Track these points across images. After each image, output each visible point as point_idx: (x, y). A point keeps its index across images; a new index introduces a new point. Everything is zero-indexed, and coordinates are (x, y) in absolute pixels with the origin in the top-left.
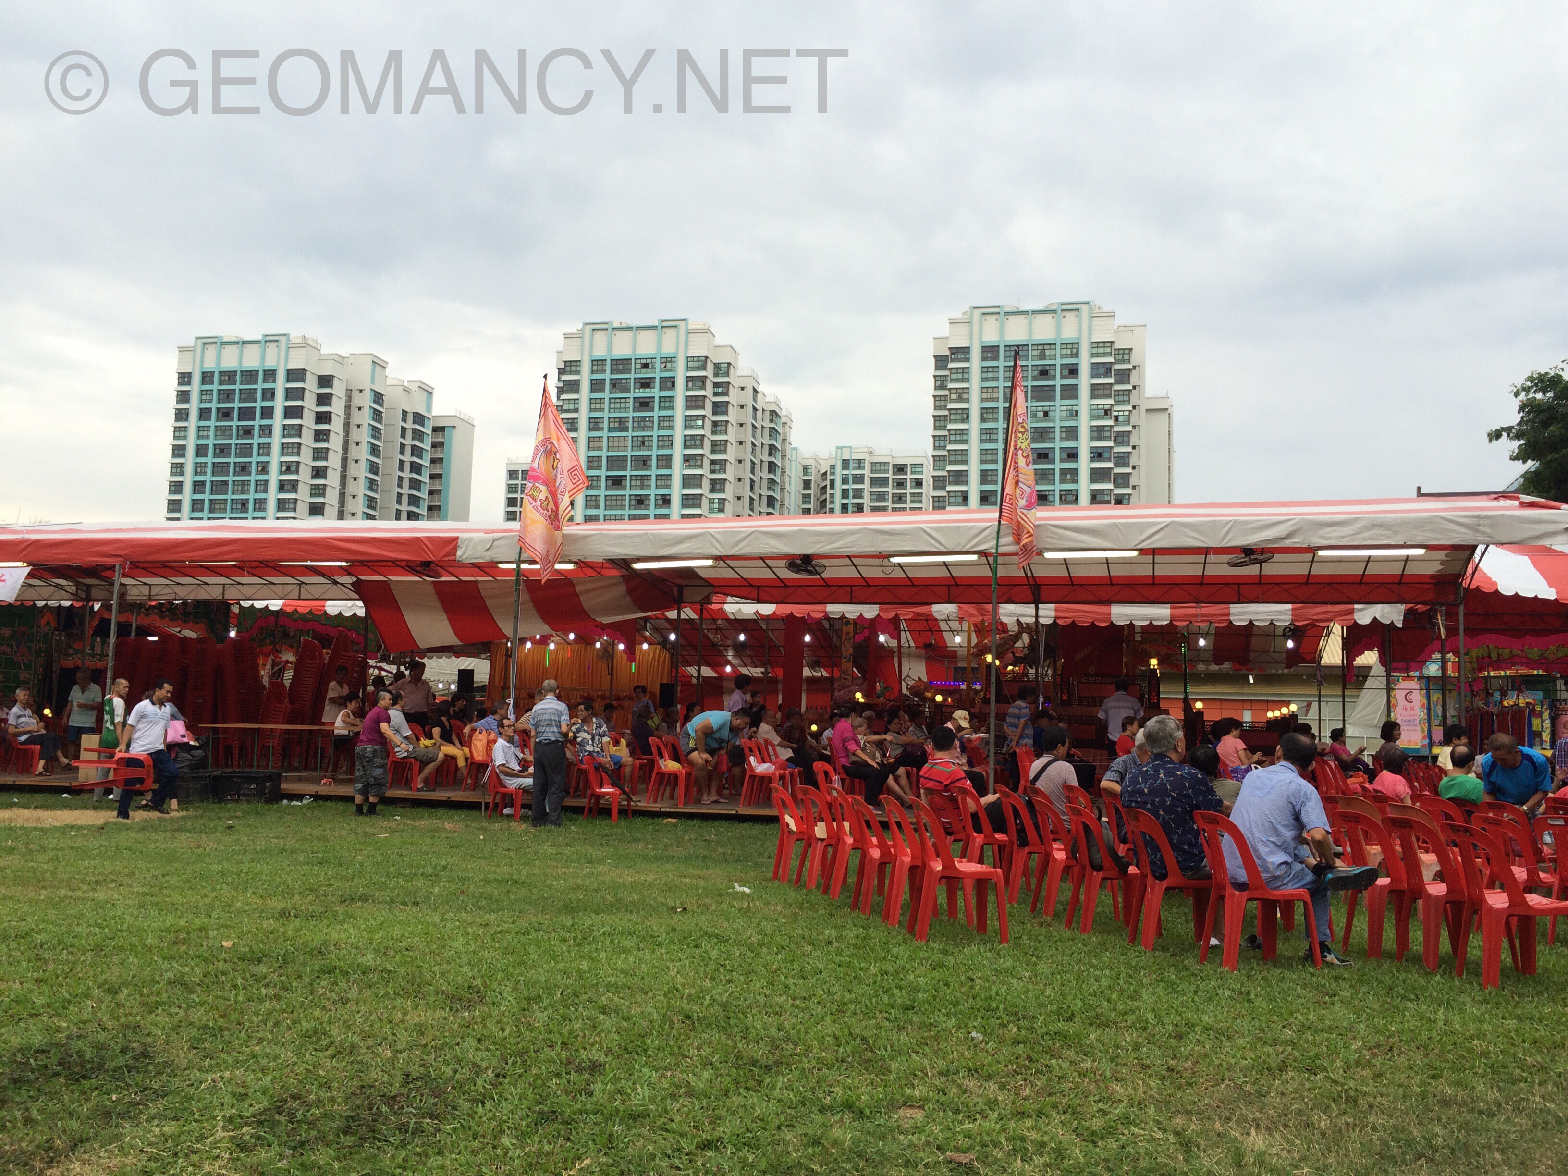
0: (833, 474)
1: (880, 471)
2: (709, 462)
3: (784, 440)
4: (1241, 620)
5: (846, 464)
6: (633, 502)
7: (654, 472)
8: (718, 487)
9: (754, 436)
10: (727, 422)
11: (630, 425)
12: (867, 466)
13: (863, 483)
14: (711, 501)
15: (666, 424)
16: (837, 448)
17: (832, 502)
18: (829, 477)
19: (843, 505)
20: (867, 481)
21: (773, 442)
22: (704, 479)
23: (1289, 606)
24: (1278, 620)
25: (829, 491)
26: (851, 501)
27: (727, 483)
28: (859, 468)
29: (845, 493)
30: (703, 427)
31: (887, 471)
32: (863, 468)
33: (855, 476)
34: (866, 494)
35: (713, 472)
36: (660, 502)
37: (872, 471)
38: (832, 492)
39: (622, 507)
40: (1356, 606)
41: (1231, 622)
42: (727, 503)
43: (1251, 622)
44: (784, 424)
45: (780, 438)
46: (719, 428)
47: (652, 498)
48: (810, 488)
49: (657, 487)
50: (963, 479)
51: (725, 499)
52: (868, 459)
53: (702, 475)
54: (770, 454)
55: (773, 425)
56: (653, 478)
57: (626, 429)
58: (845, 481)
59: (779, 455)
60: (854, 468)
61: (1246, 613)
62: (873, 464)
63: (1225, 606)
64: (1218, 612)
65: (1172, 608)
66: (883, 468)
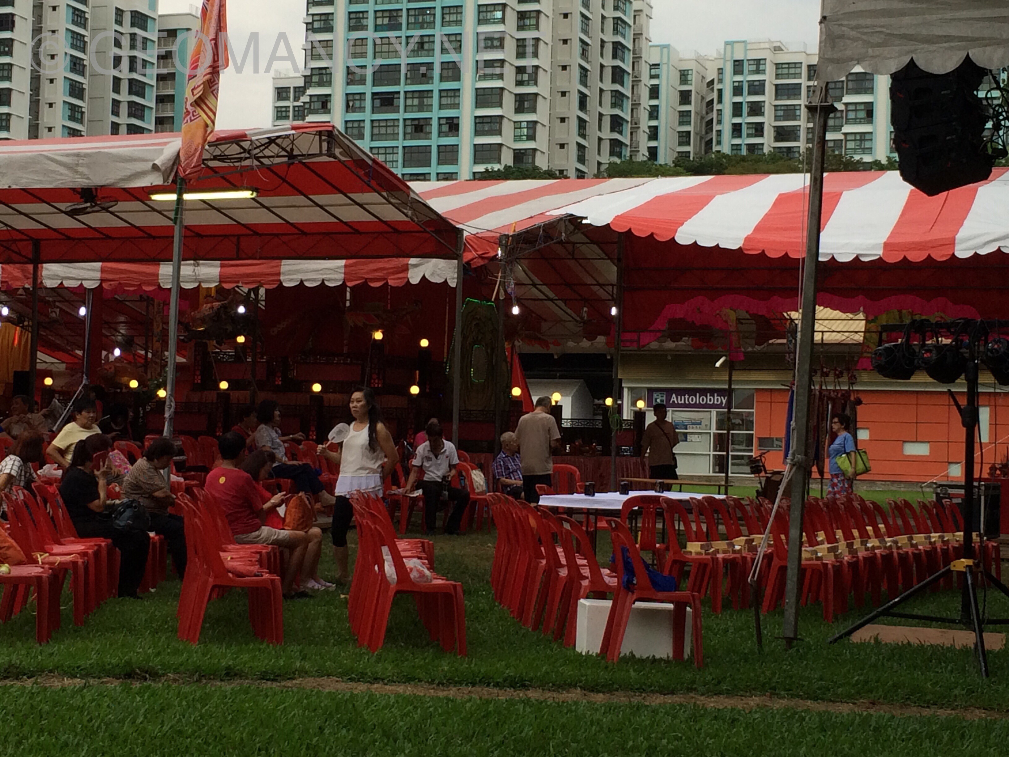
0: (720, 81)
1: (788, 76)
2: (514, 70)
3: (637, 37)
4: (291, 280)
5: (738, 66)
6: (409, 130)
7: (436, 86)
8: (526, 104)
9: (585, 31)
10: (538, 12)
11: (404, 21)
12: (770, 70)
13: (763, 93)
14: (517, 125)
15: (453, 18)
16: (727, 43)
17: (719, 122)
18: (717, 86)
19: (734, 125)
20: (769, 90)
21: (619, 39)
22: (506, 94)
23: (342, 262)
24: (329, 280)
25: (716, 107)
26: (746, 119)
27: (540, 100)
28: (758, 71)
29: (737, 109)
30: (503, 20)
31: (799, 76)
32: (764, 72)
33: (751, 84)
34: (768, 110)
35: (519, 83)
36: (445, 128)
37: (777, 76)
38: (719, 107)
39: (395, 136)
40: (413, 261)
41: (281, 283)
42: (539, 127)
43: (302, 281)
44: (638, 12)
45: (630, 34)
46: (527, 22)
47: (435, 123)
48: (689, 103)
49: (441, 107)
50: (868, 84)
51: (536, 122)
52: (771, 58)
53: (502, 89)
54: (615, 56)
55: (619, 14)
56: (436, 95)
57: (398, 27)
58: (737, 91)
59: (629, 57)
60: (751, 72)
61: (298, 272)
62: (778, 66)
63: (275, 263)
64: (268, 271)
65: (222, 266)
66: (792, 71)
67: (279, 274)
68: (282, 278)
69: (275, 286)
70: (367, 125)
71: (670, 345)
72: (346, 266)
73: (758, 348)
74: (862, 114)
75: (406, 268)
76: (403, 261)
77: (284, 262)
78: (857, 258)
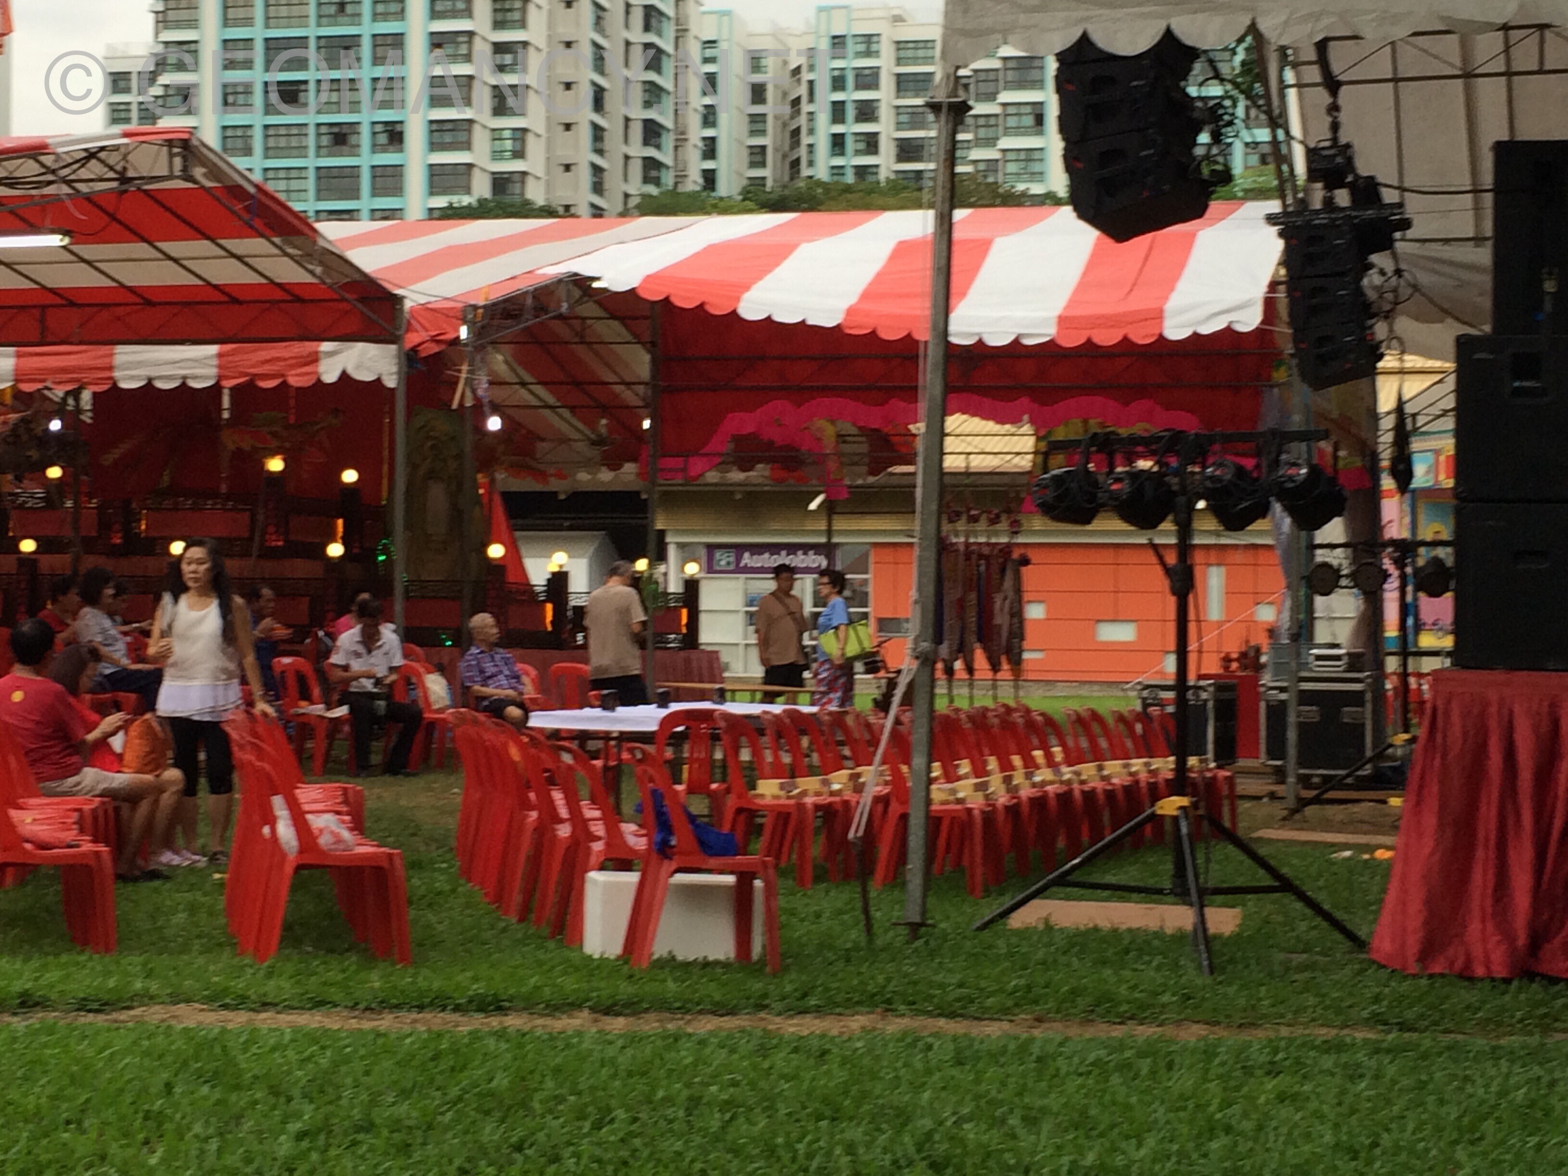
0: (811, 68)
1: (915, 61)
2: (489, 48)
4: (132, 378)
5: (839, 45)
6: (325, 141)
12: (887, 51)
13: (877, 87)
14: (496, 134)
16: (821, 10)
17: (811, 131)
18: (806, 76)
19: (835, 136)
20: (887, 83)
23: (213, 349)
24: (195, 377)
25: (806, 108)
26: (852, 128)
28: (868, 54)
29: (838, 112)
31: (930, 60)
32: (878, 54)
33: (859, 73)
34: (885, 113)
36: (383, 139)
37: (899, 61)
38: (811, 108)
39: (301, 151)
40: (326, 346)
41: (115, 384)
42: (530, 139)
43: (150, 381)
47: (365, 132)
50: (1035, 75)
51: (525, 130)
52: (889, 34)
54: (647, 28)
58: (838, 83)
59: (670, 30)
60: (859, 55)
61: (140, 364)
62: (900, 45)
63: (104, 350)
64: (92, 363)
65: (19, 356)
66: (921, 53)
67: (111, 368)
68: (117, 374)
69: (105, 387)
70: (258, 134)
71: (736, 476)
72: (220, 355)
73: (871, 479)
74: (1029, 121)
75: (314, 359)
76: (308, 347)
77: (119, 349)
78: (1016, 342)
